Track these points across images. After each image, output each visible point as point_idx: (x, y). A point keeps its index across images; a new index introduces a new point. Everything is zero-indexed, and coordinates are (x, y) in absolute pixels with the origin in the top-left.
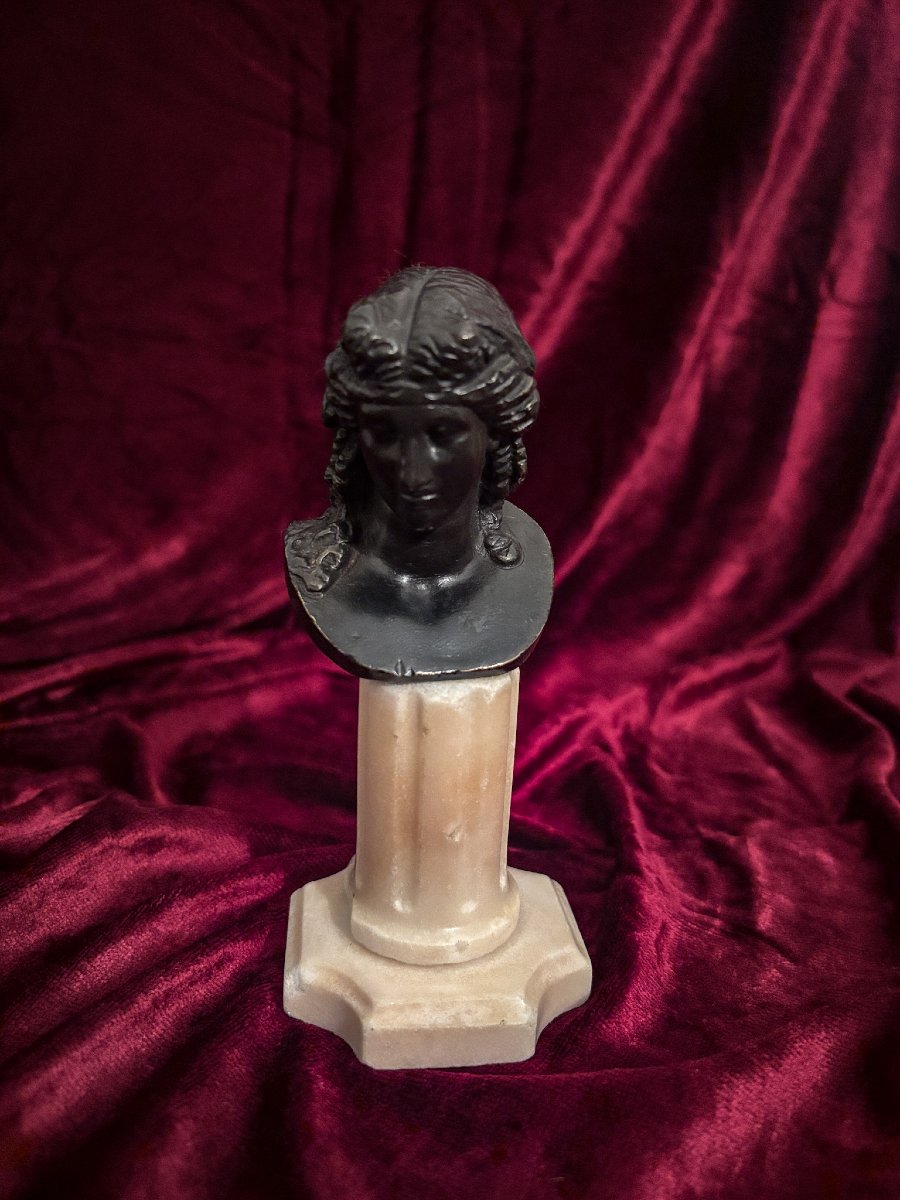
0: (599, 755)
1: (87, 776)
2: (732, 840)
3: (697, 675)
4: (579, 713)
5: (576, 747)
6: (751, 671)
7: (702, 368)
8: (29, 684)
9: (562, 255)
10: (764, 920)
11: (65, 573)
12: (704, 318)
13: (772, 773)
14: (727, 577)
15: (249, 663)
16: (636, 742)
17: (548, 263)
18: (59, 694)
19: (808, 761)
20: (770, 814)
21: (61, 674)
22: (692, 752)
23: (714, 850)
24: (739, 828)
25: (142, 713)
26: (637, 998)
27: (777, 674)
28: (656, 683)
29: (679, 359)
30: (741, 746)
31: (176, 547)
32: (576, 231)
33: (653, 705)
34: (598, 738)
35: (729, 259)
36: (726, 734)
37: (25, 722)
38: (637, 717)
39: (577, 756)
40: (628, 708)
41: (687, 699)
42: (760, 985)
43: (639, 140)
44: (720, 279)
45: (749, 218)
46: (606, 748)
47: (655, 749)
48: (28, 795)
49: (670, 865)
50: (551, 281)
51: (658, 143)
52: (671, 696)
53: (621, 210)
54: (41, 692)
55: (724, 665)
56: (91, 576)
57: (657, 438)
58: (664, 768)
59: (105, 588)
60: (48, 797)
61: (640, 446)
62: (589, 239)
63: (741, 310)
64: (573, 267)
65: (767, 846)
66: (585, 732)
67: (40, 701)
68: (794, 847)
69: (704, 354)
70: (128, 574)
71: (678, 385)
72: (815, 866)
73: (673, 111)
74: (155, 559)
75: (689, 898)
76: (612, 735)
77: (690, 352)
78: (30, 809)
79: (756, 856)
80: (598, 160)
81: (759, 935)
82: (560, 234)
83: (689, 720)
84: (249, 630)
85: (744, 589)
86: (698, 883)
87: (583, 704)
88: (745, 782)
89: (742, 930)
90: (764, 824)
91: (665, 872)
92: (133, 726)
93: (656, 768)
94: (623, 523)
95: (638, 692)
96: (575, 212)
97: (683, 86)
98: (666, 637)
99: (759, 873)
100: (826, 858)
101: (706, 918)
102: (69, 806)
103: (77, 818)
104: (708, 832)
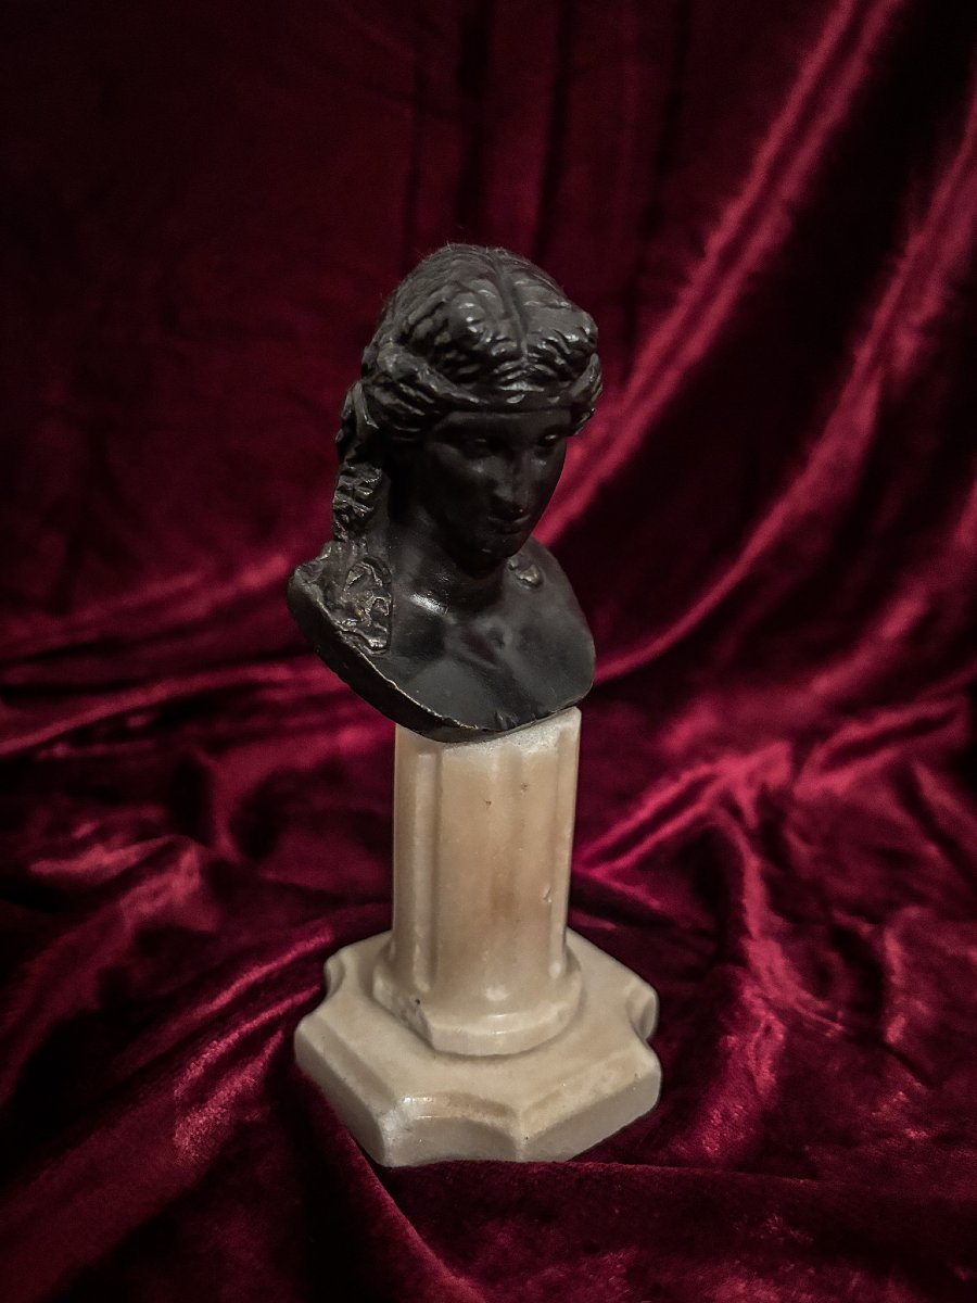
0: (723, 817)
1: (152, 813)
2: (866, 929)
3: (854, 731)
4: (704, 770)
5: (700, 808)
6: (922, 727)
7: (879, 373)
8: (101, 710)
9: (717, 241)
10: (894, 1032)
11: (157, 589)
12: (882, 316)
13: (932, 850)
14: (899, 619)
16: (774, 805)
17: (697, 248)
18: (136, 722)
20: (920, 899)
21: (137, 699)
22: (842, 817)
23: (844, 941)
24: (879, 920)
25: (219, 747)
26: (726, 1116)
27: (955, 732)
28: (803, 740)
29: (852, 360)
30: (898, 815)
32: (733, 214)
33: (798, 762)
34: (728, 802)
35: (916, 243)
36: (883, 801)
37: (99, 749)
38: (778, 775)
39: (700, 820)
40: (767, 766)
41: (844, 756)
42: (879, 1110)
43: (813, 105)
44: (905, 266)
45: (943, 194)
46: (736, 812)
47: (796, 816)
48: (85, 829)
49: (787, 953)
50: (703, 271)
51: (835, 110)
52: (820, 754)
53: (790, 188)
54: (117, 720)
55: (887, 720)
56: (186, 594)
57: (823, 453)
58: (805, 837)
59: (199, 607)
60: (102, 836)
61: (802, 462)
62: (750, 223)
63: (930, 303)
64: (731, 255)
65: (909, 940)
66: (710, 793)
67: (116, 727)
68: (943, 943)
69: (884, 353)
70: (225, 593)
71: (847, 395)
73: (855, 71)
74: (254, 578)
75: (806, 996)
76: (745, 798)
77: (864, 354)
78: (85, 844)
79: (893, 950)
80: (761, 129)
81: (888, 1048)
82: (715, 217)
83: (841, 781)
85: (920, 631)
86: (818, 979)
87: (710, 759)
88: (897, 859)
89: (866, 1036)
90: (913, 912)
91: (780, 963)
92: (206, 760)
93: (793, 839)
94: (782, 550)
95: (779, 750)
96: (733, 192)
97: (868, 40)
98: (825, 684)
99: (893, 973)
101: (825, 1021)
102: (126, 845)
103: (134, 860)
104: (841, 918)
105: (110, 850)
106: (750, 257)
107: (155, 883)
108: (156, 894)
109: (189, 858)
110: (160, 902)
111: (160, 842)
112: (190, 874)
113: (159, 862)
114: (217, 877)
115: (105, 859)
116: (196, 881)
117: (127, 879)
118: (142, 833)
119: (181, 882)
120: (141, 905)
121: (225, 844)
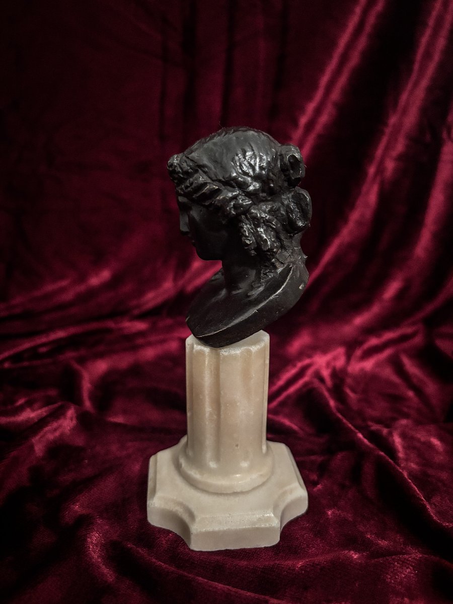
0: (317, 384)
1: (53, 392)
2: (385, 431)
3: (374, 341)
4: (307, 361)
5: (306, 379)
6: (404, 338)
7: (378, 179)
8: (27, 345)
9: (303, 120)
11: (50, 288)
12: (379, 152)
13: (411, 394)
14: (392, 289)
15: (141, 334)
16: (339, 376)
17: (295, 124)
18: (43, 350)
19: (431, 388)
20: (406, 416)
21: (44, 340)
22: (368, 381)
25: (82, 361)
27: (418, 340)
28: (351, 346)
29: (365, 174)
30: (395, 379)
31: (106, 275)
32: (311, 107)
33: (349, 357)
34: (318, 376)
35: (393, 120)
36: (388, 373)
37: (26, 364)
38: (340, 363)
39: (306, 384)
40: (335, 359)
41: (369, 353)
43: (345, 57)
44: (388, 130)
45: (404, 97)
46: (322, 380)
47: (349, 381)
48: (21, 402)
51: (355, 60)
52: (358, 352)
53: (335, 95)
54: (34, 349)
55: (389, 335)
56: (63, 290)
57: (355, 216)
58: (353, 391)
59: (69, 296)
60: (30, 404)
61: (346, 221)
62: (318, 111)
63: (400, 147)
64: (309, 126)
65: (403, 436)
66: (310, 372)
67: (34, 353)
68: (419, 436)
69: (380, 170)
70: (81, 288)
71: (364, 189)
72: (430, 446)
73: (362, 42)
74: (94, 281)
76: (326, 373)
77: (372, 170)
78: (21, 409)
79: (397, 440)
80: (322, 71)
82: (302, 109)
83: (369, 365)
84: (142, 317)
85: (400, 295)
87: (310, 356)
88: (396, 399)
90: (404, 422)
92: (76, 366)
93: (348, 391)
94: (337, 260)
95: (340, 351)
96: (310, 98)
97: (368, 28)
98: (359, 320)
100: (436, 442)
102: (40, 408)
103: (45, 414)
104: (375, 427)
105: (33, 410)
106: (319, 128)
107: (55, 425)
108: (55, 430)
109: (71, 412)
110: (57, 434)
111: (56, 405)
112: (72, 420)
113: (56, 414)
114: (84, 420)
115: (30, 415)
116: (74, 422)
117: (41, 423)
118: (48, 402)
119: (68, 423)
120: (50, 433)
121: (88, 404)
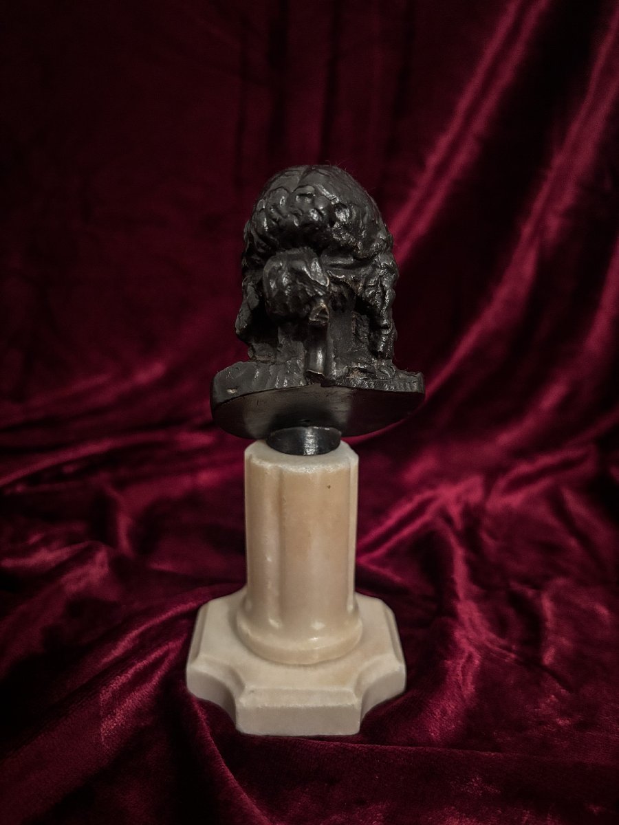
0: (440, 524)
1: (79, 527)
2: (530, 593)
3: (524, 468)
4: (428, 494)
5: (427, 517)
6: (567, 465)
7: (536, 242)
8: (47, 462)
9: (433, 160)
10: (548, 658)
11: (82, 385)
12: (538, 205)
13: (573, 542)
14: (552, 396)
15: (204, 450)
16: (473, 515)
17: (421, 165)
18: (69, 469)
19: (602, 534)
20: (565, 573)
21: (70, 455)
22: (514, 523)
23: (517, 601)
24: (539, 587)
25: (122, 484)
26: (444, 712)
27: (588, 468)
28: (491, 474)
29: (518, 235)
30: (552, 521)
31: (158, 369)
32: (444, 142)
33: (488, 489)
34: (444, 514)
35: (558, 160)
36: (542, 512)
37: (45, 487)
38: (476, 497)
39: (426, 525)
40: (468, 491)
41: (516, 485)
42: (539, 708)
43: (492, 74)
44: (551, 175)
45: (575, 128)
46: (449, 520)
47: (487, 522)
48: (35, 539)
49: (481, 610)
50: (425, 178)
51: (506, 76)
52: (502, 483)
53: (479, 125)
54: (57, 467)
55: (545, 460)
56: (99, 389)
57: (503, 293)
58: (492, 535)
59: (108, 396)
60: (46, 543)
61: (489, 299)
62: (454, 148)
63: (568, 198)
64: (442, 169)
65: (556, 599)
66: (432, 508)
67: (55, 473)
68: (578, 601)
69: (540, 229)
70: (125, 386)
71: (517, 255)
72: (593, 616)
73: (518, 52)
74: (143, 377)
75: (492, 636)
76: (455, 511)
77: (527, 230)
78: (35, 548)
79: (547, 606)
80: (460, 89)
81: (544, 668)
82: (431, 145)
83: (516, 500)
84: (205, 427)
85: (565, 405)
86: (499, 625)
87: (433, 487)
88: (551, 549)
89: (531, 661)
90: (560, 581)
91: (476, 616)
92: (114, 494)
93: (485, 537)
94: (476, 355)
95: (476, 481)
96: (442, 129)
97: (526, 33)
98: (506, 438)
99: (546, 620)
100: (603, 611)
101: (504, 652)
102: (60, 548)
103: (65, 557)
104: (516, 586)
105: (51, 550)
106: (455, 170)
107: (79, 572)
108: (80, 579)
109: (101, 556)
110: (82, 584)
111: (82, 545)
112: (102, 565)
113: (81, 558)
114: (119, 566)
115: (46, 557)
116: (106, 569)
117: (62, 568)
118: (71, 540)
119: (96, 571)
120: (73, 583)
121: (124, 543)
